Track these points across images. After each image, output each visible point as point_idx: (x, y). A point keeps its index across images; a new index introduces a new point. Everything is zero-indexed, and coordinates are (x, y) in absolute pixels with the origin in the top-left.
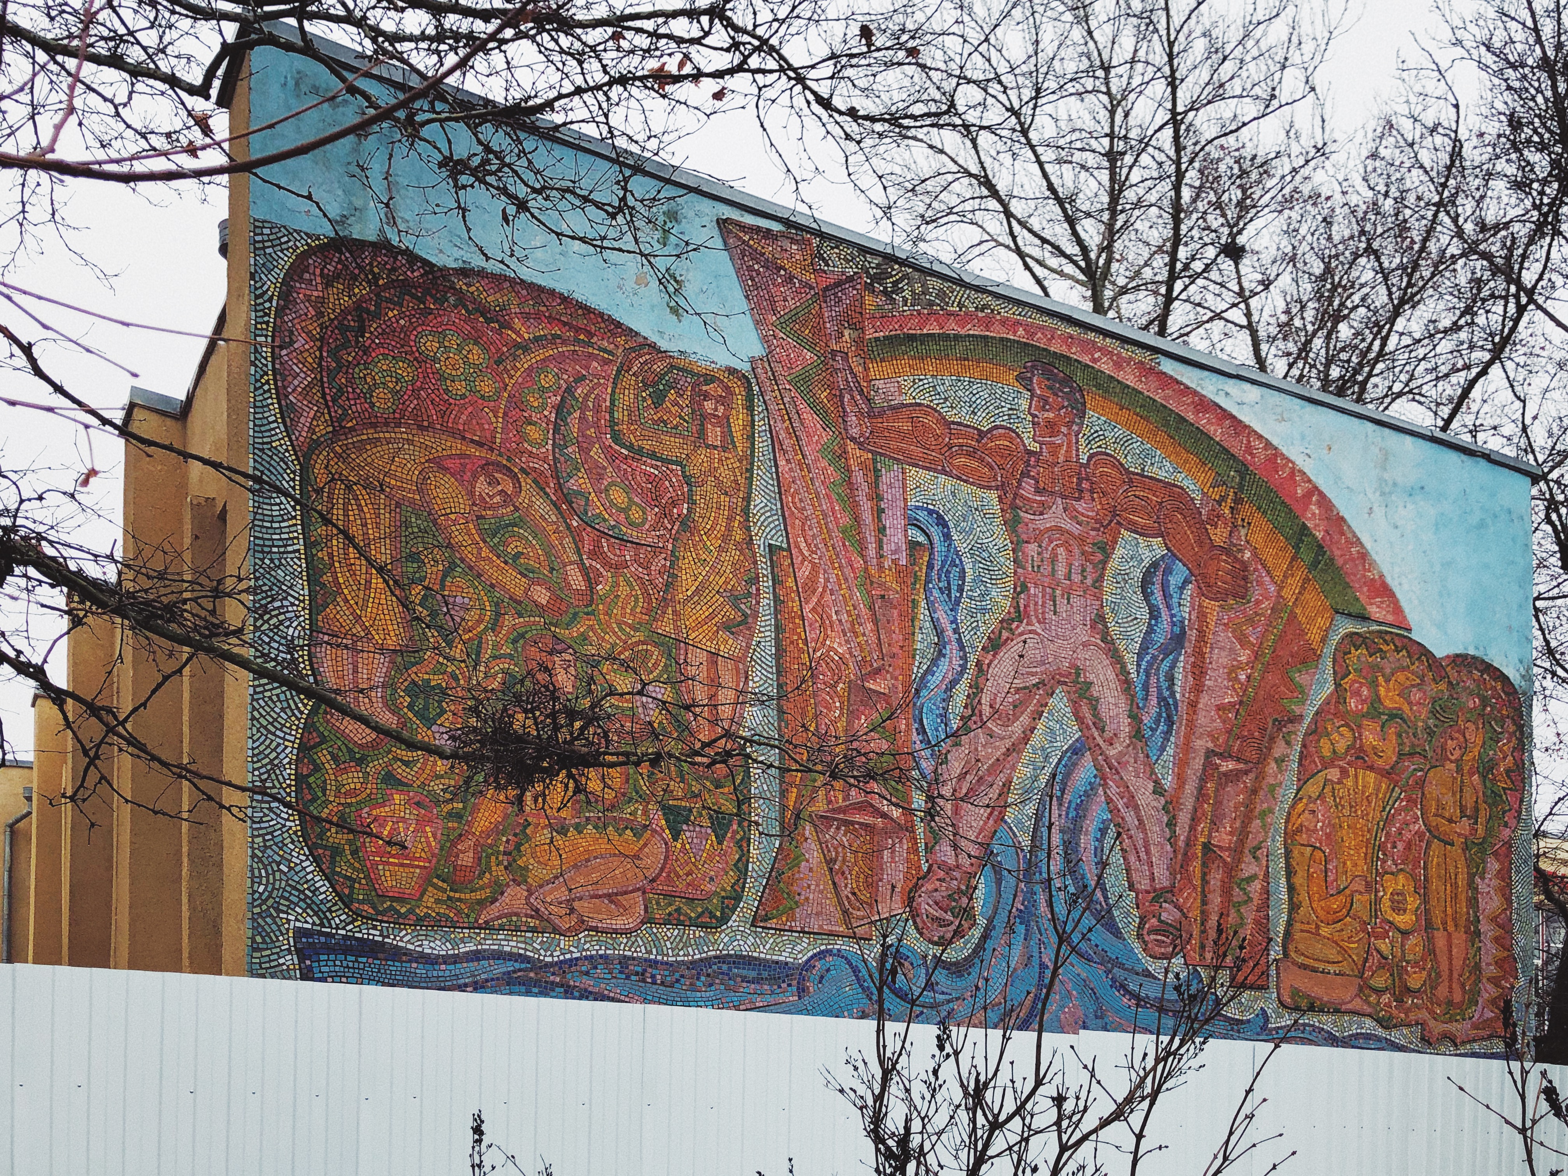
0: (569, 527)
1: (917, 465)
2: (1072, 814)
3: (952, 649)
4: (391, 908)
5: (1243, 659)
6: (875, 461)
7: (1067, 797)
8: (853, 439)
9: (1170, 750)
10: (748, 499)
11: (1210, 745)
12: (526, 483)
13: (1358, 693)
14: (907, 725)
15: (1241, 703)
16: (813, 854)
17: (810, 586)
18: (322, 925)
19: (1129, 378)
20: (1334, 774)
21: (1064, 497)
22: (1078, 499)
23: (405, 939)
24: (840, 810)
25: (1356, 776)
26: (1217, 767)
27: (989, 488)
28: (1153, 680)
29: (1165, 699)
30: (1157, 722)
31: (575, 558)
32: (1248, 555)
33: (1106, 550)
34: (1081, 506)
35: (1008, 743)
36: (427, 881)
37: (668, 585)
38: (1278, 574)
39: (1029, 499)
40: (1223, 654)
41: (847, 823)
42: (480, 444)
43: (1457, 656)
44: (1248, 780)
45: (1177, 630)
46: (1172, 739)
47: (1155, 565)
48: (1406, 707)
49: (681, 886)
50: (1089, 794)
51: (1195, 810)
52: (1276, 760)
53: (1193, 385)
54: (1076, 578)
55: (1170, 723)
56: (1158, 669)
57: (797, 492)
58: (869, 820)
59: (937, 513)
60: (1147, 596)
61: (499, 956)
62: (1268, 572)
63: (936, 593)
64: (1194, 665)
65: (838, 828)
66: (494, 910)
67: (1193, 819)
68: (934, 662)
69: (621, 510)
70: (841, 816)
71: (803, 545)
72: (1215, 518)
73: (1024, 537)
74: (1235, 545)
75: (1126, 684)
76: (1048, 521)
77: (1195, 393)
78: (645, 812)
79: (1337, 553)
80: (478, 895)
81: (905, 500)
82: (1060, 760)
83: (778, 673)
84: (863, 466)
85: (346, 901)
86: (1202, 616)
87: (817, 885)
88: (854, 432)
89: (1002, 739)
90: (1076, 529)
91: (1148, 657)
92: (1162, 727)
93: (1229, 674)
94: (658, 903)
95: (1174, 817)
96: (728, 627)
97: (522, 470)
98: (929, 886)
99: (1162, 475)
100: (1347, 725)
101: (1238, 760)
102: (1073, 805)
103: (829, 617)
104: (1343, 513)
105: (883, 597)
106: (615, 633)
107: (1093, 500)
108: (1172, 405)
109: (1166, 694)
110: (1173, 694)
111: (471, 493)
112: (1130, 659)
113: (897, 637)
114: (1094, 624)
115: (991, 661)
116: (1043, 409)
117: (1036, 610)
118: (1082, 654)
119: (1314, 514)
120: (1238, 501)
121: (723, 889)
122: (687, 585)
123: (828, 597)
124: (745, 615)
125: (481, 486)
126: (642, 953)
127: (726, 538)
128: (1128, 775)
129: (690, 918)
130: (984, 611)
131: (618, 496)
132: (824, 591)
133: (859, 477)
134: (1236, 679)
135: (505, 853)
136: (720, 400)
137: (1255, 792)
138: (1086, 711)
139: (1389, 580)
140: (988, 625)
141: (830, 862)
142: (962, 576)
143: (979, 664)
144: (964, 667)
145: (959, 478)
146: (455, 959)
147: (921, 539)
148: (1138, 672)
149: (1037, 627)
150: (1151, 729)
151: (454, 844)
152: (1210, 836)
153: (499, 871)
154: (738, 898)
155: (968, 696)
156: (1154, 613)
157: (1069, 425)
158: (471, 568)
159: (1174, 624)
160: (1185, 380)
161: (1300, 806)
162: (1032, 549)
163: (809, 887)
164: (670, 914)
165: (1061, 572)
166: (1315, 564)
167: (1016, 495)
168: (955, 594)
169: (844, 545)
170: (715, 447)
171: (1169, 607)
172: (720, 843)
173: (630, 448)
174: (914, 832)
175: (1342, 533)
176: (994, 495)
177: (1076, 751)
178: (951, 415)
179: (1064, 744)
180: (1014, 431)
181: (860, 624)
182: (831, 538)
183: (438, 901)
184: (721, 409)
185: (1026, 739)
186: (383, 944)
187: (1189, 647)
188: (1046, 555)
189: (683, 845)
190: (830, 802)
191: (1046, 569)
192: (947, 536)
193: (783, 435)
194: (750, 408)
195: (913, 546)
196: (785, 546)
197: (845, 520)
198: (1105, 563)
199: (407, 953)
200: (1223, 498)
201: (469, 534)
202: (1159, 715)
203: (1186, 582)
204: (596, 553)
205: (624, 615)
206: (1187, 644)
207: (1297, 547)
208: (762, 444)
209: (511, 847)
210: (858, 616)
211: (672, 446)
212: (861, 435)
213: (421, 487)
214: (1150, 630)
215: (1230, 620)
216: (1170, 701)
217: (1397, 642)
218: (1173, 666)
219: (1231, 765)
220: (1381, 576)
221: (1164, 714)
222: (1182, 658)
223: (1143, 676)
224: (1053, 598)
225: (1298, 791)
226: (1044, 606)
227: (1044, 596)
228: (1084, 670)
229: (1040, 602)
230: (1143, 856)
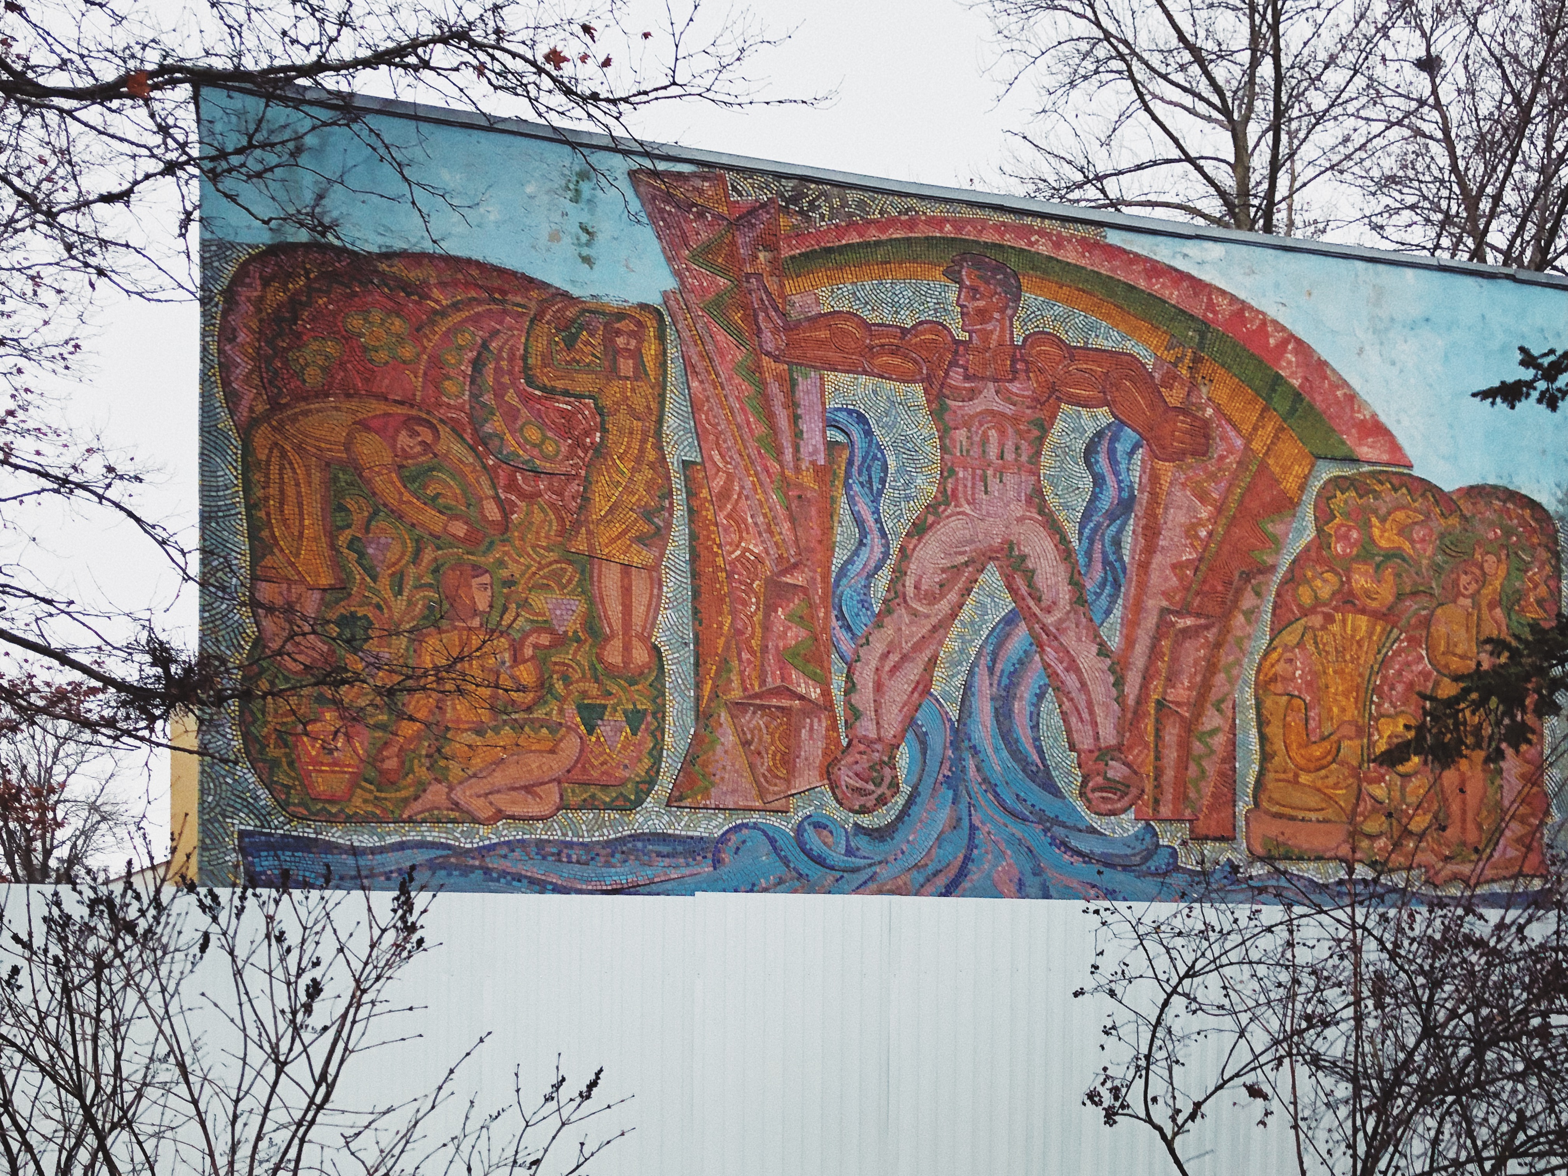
0: (485, 467)
1: (836, 370)
2: (1005, 681)
3: (874, 540)
4: (324, 809)
5: (1204, 515)
6: (790, 370)
7: (999, 666)
8: (768, 354)
9: (1117, 612)
10: (660, 421)
11: (1165, 604)
12: (444, 430)
13: (1346, 537)
14: (826, 613)
15: (1201, 560)
16: (728, 738)
17: (725, 494)
18: (263, 826)
19: (1070, 256)
20: (1317, 620)
21: (995, 380)
22: (1011, 381)
23: (335, 835)
24: (756, 696)
25: (1344, 621)
26: (1173, 624)
27: (915, 382)
28: (1098, 546)
29: (1111, 564)
30: (1103, 585)
31: (491, 493)
33: (1044, 427)
34: (1015, 387)
35: (934, 621)
36: (354, 785)
37: (580, 508)
38: (1246, 428)
39: (956, 388)
40: (1180, 513)
41: (762, 707)
42: (402, 403)
43: (1472, 487)
44: (1211, 635)
45: (1125, 495)
46: (1120, 601)
47: (1099, 434)
48: (1407, 546)
49: (595, 774)
50: (1023, 663)
51: (1147, 669)
52: (1244, 613)
53: (1145, 253)
54: (1010, 456)
55: (1117, 585)
56: (1103, 534)
57: (711, 409)
58: (785, 703)
59: (857, 412)
60: (1089, 465)
61: (422, 845)
62: (1234, 427)
63: (856, 488)
64: (1145, 527)
65: (754, 713)
66: (417, 806)
67: (1144, 678)
68: (856, 553)
69: (534, 446)
70: (758, 702)
71: (717, 458)
72: (1170, 379)
73: (952, 424)
74: (1193, 404)
75: (1066, 554)
76: (977, 406)
77: (1147, 259)
78: (561, 711)
79: (1319, 398)
80: (403, 794)
81: (824, 404)
82: (991, 632)
83: (693, 576)
84: (778, 378)
85: (283, 805)
86: (1155, 478)
87: (733, 765)
88: (769, 347)
89: (927, 616)
90: (1009, 409)
91: (1092, 525)
92: (1108, 590)
93: (1187, 532)
94: (573, 791)
95: (1122, 677)
96: (640, 539)
97: (441, 421)
98: (850, 759)
99: (1108, 345)
100: (1332, 570)
101: (1198, 615)
102: (1006, 673)
103: (745, 521)
104: (1324, 357)
105: (800, 497)
106: (529, 555)
107: (1029, 378)
108: (1121, 276)
109: (1112, 558)
110: (1120, 559)
111: (393, 447)
112: (1071, 531)
113: (816, 531)
114: (1029, 500)
115: (915, 546)
116: (974, 298)
117: (965, 492)
118: (1015, 529)
119: (1289, 362)
120: (1197, 359)
121: (638, 775)
122: (600, 506)
123: (743, 503)
124: (658, 528)
125: (404, 439)
126: (558, 835)
127: (639, 460)
128: (1069, 640)
129: (605, 803)
130: (908, 498)
131: (533, 434)
132: (739, 497)
133: (774, 388)
134: (1197, 537)
135: (427, 756)
136: (632, 334)
137: (1218, 645)
138: (1020, 582)
139: (1383, 418)
140: (912, 511)
141: (746, 743)
142: (885, 468)
143: (902, 549)
144: (886, 555)
145: (882, 377)
146: (382, 850)
147: (841, 438)
148: (1080, 540)
149: (967, 508)
150: (1095, 593)
151: (380, 751)
152: (1165, 692)
153: (422, 773)
154: (651, 782)
155: (891, 581)
156: (1098, 481)
157: (1002, 311)
158: (392, 511)
159: (1121, 490)
160: (1135, 249)
161: (1275, 656)
162: (961, 435)
163: (724, 768)
164: (585, 800)
165: (993, 452)
166: (1293, 411)
167: (942, 385)
168: (876, 486)
169: (759, 453)
170: (627, 378)
171: (1116, 474)
172: (634, 734)
173: (543, 389)
174: (833, 711)
175: (1326, 377)
176: (918, 389)
177: (1009, 621)
178: (872, 317)
179: (995, 617)
180: (941, 324)
181: (776, 524)
182: (746, 448)
183: (365, 801)
184: (633, 343)
185: (954, 615)
186: (316, 839)
187: (1139, 510)
188: (977, 439)
189: (598, 738)
190: (745, 689)
191: (975, 452)
192: (868, 433)
193: (695, 359)
194: (661, 338)
195: (831, 446)
196: (699, 460)
197: (760, 430)
198: (1041, 440)
199: (337, 846)
200: (1179, 359)
201: (393, 483)
202: (1104, 579)
203: (1136, 447)
204: (512, 486)
205: (538, 539)
206: (1137, 507)
207: (1269, 399)
208: (674, 370)
209: (432, 750)
210: (774, 518)
211: (584, 383)
212: (777, 349)
213: (348, 447)
214: (1094, 497)
215: (1188, 478)
216: (1117, 565)
217: (1395, 481)
218: (1121, 530)
219: (1189, 622)
220: (1374, 416)
221: (1110, 579)
222: (1131, 522)
223: (1085, 543)
224: (984, 479)
225: (1272, 640)
226: (973, 488)
227: (973, 478)
228: (1019, 544)
229: (969, 484)
230: (1086, 716)
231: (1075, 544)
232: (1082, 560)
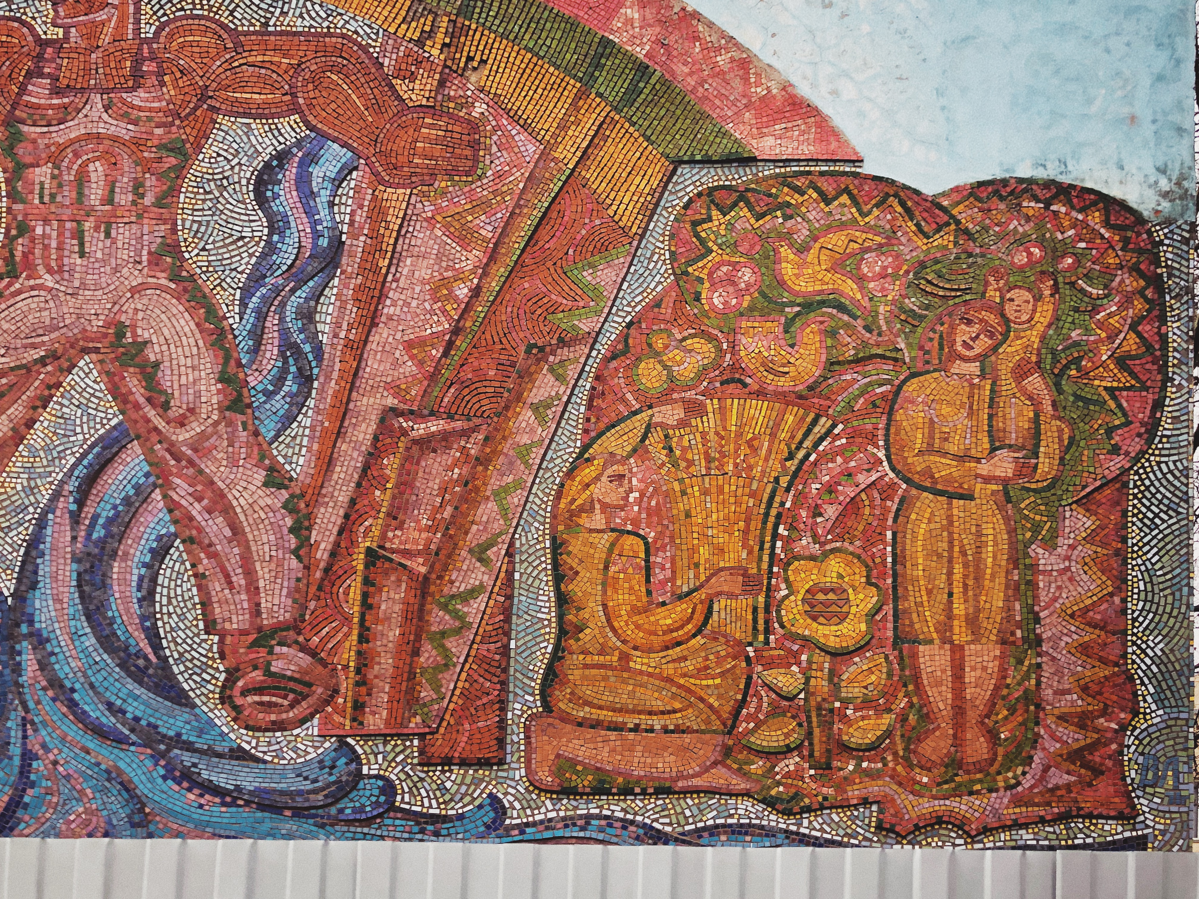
2: (99, 533)
5: (466, 264)
7: (89, 511)
9: (305, 420)
11: (391, 401)
13: (729, 281)
15: (456, 331)
20: (668, 414)
21: (106, 91)
22: (134, 89)
25: (723, 411)
26: (404, 433)
28: (272, 321)
29: (296, 349)
30: (279, 381)
32: (479, 108)
33: (186, 152)
34: (137, 98)
38: (546, 127)
39: (37, 107)
40: (424, 264)
44: (472, 444)
45: (324, 242)
46: (311, 403)
47: (282, 157)
48: (850, 287)
51: (353, 503)
52: (535, 408)
55: (305, 378)
56: (283, 305)
60: (264, 202)
62: (524, 126)
64: (361, 289)
67: (347, 516)
72: (410, 66)
74: (453, 99)
75: (217, 334)
76: (73, 129)
79: (682, 70)
82: (80, 460)
86: (378, 214)
90: (126, 131)
91: (265, 290)
92: (289, 388)
93: (434, 291)
95: (309, 516)
101: (451, 417)
107: (163, 84)
109: (298, 337)
110: (313, 338)
112: (227, 301)
114: (155, 259)
118: (129, 304)
119: (629, 22)
120: (458, 31)
134: (451, 297)
137: (483, 461)
148: (241, 315)
149: (49, 280)
150: (265, 393)
152: (385, 537)
156: (278, 225)
159: (317, 235)
161: (589, 471)
162: (42, 174)
165: (95, 194)
167: (15, 105)
175: (697, 36)
177: (111, 443)
179: (87, 437)
180: (17, 20)
185: (17, 439)
187: (349, 263)
188: (69, 177)
191: (68, 195)
198: (182, 168)
200: (428, 35)
202: (284, 371)
203: (348, 170)
206: (345, 260)
207: (588, 79)
214: (271, 248)
215: (438, 210)
216: (307, 348)
217: (824, 184)
218: (317, 296)
219: (435, 426)
220: (786, 86)
221: (293, 369)
222: (336, 281)
223: (250, 318)
224: (79, 235)
225: (585, 448)
226: (60, 248)
227: (60, 234)
228: (134, 327)
229: (54, 244)
230: (239, 580)
231: (233, 320)
232: (245, 344)
